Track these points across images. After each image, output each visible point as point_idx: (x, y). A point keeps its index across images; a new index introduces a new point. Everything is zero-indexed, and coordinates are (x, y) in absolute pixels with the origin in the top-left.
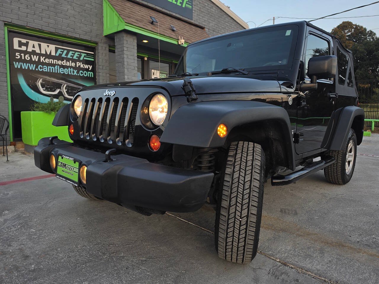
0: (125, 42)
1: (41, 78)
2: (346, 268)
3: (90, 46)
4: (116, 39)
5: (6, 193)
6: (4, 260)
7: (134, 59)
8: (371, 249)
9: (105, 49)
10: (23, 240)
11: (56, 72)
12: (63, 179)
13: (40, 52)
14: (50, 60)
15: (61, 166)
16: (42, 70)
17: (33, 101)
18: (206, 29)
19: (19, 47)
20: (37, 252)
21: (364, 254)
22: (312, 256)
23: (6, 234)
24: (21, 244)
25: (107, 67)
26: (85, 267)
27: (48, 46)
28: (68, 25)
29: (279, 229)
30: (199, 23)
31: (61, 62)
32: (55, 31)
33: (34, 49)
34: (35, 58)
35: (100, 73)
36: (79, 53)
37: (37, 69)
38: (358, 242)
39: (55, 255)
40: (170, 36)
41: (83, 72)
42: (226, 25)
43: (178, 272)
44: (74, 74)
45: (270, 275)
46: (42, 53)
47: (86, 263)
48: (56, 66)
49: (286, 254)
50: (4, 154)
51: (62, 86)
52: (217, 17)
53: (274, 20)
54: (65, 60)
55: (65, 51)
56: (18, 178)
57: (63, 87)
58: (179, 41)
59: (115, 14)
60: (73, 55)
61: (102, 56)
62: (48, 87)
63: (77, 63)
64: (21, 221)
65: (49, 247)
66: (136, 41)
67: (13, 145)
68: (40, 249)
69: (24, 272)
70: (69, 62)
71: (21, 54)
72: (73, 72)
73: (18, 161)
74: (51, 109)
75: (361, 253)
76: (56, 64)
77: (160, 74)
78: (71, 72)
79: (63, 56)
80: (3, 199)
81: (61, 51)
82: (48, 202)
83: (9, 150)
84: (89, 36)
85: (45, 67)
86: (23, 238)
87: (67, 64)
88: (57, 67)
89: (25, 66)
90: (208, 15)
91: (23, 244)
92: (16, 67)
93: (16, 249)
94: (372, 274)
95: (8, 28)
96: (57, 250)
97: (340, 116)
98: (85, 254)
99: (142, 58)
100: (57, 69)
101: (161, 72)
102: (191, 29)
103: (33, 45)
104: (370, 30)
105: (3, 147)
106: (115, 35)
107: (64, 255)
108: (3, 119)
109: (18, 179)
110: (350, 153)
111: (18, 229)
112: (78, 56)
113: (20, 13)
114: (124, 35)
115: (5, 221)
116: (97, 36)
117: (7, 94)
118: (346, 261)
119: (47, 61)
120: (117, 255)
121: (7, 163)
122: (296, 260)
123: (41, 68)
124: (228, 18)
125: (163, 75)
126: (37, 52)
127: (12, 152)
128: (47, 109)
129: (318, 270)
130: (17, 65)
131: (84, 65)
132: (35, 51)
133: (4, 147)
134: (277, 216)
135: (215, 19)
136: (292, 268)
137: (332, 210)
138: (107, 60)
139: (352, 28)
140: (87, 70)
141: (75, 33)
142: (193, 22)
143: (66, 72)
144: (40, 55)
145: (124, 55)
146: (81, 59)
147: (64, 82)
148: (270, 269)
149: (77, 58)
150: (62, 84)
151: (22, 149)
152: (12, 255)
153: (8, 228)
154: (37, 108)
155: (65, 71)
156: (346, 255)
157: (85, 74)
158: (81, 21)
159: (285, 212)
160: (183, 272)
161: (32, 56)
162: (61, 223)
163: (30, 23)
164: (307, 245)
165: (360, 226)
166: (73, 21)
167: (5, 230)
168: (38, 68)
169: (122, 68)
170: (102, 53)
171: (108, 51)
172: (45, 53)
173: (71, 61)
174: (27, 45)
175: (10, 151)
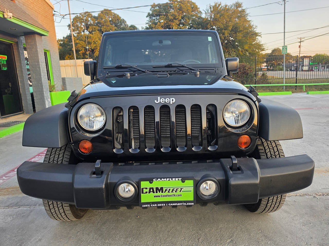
139: (111, 15)
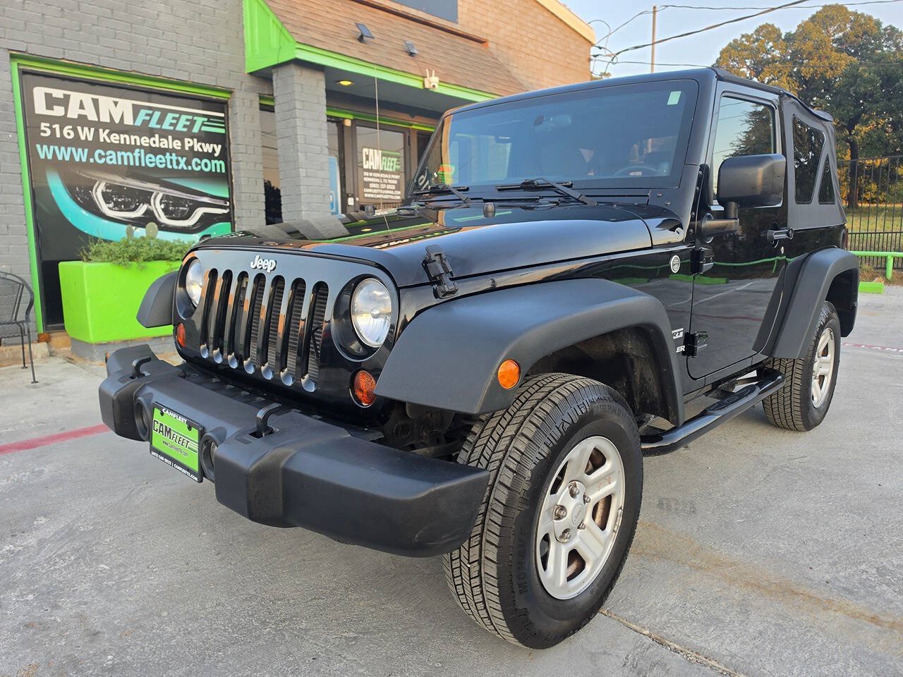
0: (297, 89)
1: (102, 179)
2: (794, 649)
3: (215, 98)
4: (276, 80)
5: (36, 469)
6: (45, 644)
7: (320, 129)
8: (855, 601)
9: (251, 104)
10: (84, 591)
11: (137, 164)
12: (166, 460)
13: (97, 120)
14: (121, 135)
15: (160, 431)
16: (102, 161)
17: (86, 236)
18: (490, 44)
19: (47, 108)
20: (116, 622)
21: (838, 614)
22: (722, 621)
23: (45, 577)
24: (80, 603)
25: (256, 148)
26: (223, 659)
27: (116, 103)
28: (161, 51)
29: (654, 553)
30: (474, 30)
31: (147, 140)
32: (131, 68)
33: (82, 112)
34: (86, 134)
35: (241, 163)
36: (190, 117)
37: (92, 160)
38: (827, 582)
39: (157, 629)
40: (404, 70)
41: (201, 160)
42: (539, 31)
43: (427, 665)
44: (180, 168)
45: (626, 670)
46: (101, 120)
47: (225, 646)
48: (137, 150)
49: (665, 617)
50: (24, 364)
51: (153, 196)
52: (516, 13)
53: (654, 12)
54: (157, 136)
55: (157, 115)
56: (61, 430)
57: (155, 198)
58: (426, 79)
59: (271, 21)
60: (175, 121)
61: (244, 121)
62: (120, 200)
63: (186, 140)
64: (77, 544)
65: (143, 609)
66: (323, 85)
67: (43, 342)
68: (122, 614)
69: (90, 672)
70: (168, 139)
71: (54, 127)
72: (178, 163)
73: (59, 381)
74: (130, 256)
75: (831, 609)
76: (136, 146)
77: (384, 158)
78: (171, 164)
79: (153, 124)
80: (32, 485)
81: (147, 115)
82: (133, 493)
83: (34, 353)
84: (211, 76)
85: (111, 155)
86: (85, 586)
87: (162, 144)
88: (140, 153)
89: (63, 154)
90: (496, 11)
91: (85, 603)
92: (42, 157)
93: (71, 616)
94: (851, 662)
95: (18, 64)
96: (160, 616)
97: (800, 277)
98: (221, 625)
99: (339, 122)
100: (140, 158)
101: (385, 152)
102: (455, 46)
103: (80, 102)
104: (890, 26)
105: (21, 346)
106: (273, 71)
107: (177, 629)
108: (18, 283)
109: (62, 432)
110: (823, 356)
111: (72, 565)
112: (188, 123)
113: (46, 27)
114: (294, 71)
115: (41, 543)
116: (230, 74)
117: (25, 223)
118: (796, 631)
119: (115, 138)
120: (292, 626)
121: (35, 387)
122: (687, 631)
123: (100, 156)
124: (543, 15)
125: (389, 159)
126: (90, 118)
127: (42, 357)
128: (120, 257)
129: (733, 656)
130: (44, 152)
131: (203, 144)
132: (86, 116)
133: (25, 346)
134: (651, 518)
135: (511, 19)
136: (676, 651)
137: (775, 499)
138: (257, 131)
140: (210, 156)
141: (179, 70)
142: (457, 27)
143: (161, 163)
144: (98, 125)
145: (297, 119)
146: (196, 130)
147: (156, 187)
148: (628, 655)
149: (185, 130)
150: (153, 193)
151: (65, 349)
152: (62, 631)
153: (48, 561)
154: (97, 254)
155: (158, 161)
156: (798, 616)
157: (206, 165)
158: (192, 40)
159: (669, 508)
160: (436, 665)
161: (79, 128)
162: (167, 546)
163: (71, 52)
164: (712, 593)
165: (836, 540)
166: (172, 41)
167: (43, 568)
168: (93, 157)
169: (292, 150)
170: (245, 115)
171: (258, 110)
172: (108, 121)
173: (170, 137)
174: (65, 102)
175: (39, 356)
